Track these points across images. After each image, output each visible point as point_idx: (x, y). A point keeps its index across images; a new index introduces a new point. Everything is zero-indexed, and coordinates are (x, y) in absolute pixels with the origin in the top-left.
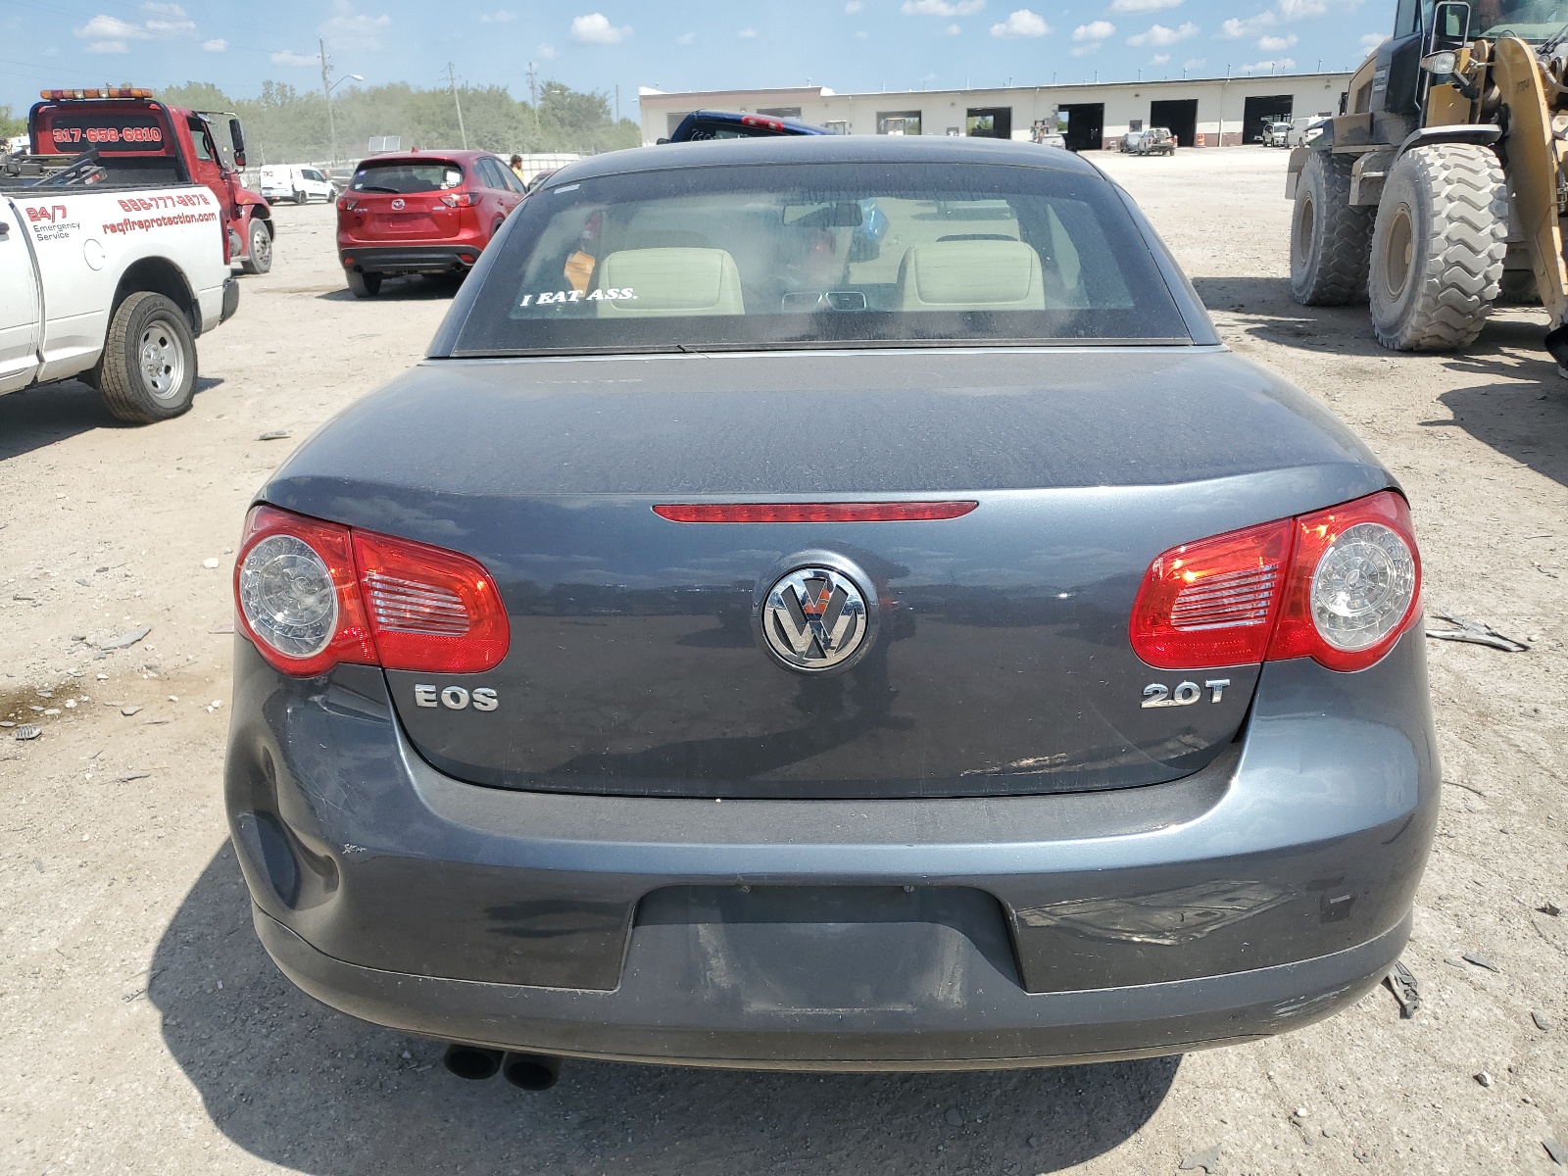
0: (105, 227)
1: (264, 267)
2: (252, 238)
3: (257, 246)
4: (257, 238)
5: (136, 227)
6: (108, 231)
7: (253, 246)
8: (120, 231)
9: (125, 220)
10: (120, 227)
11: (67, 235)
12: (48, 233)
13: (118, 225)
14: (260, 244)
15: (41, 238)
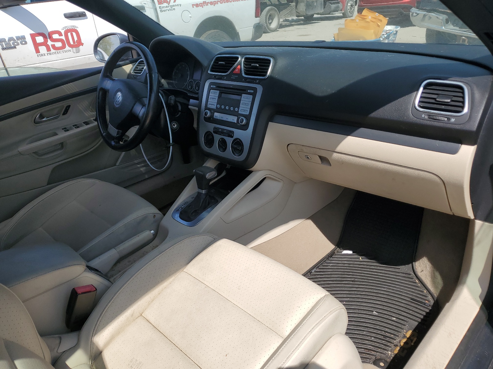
0: (193, 5)
1: (350, 15)
2: (347, 4)
3: (349, 7)
4: (349, 4)
5: (209, 4)
6: (195, 6)
7: (347, 8)
8: (200, 6)
9: (204, 2)
10: (201, 5)
11: (174, 9)
12: (165, 9)
13: (200, 4)
14: (350, 6)
15: (161, 11)
